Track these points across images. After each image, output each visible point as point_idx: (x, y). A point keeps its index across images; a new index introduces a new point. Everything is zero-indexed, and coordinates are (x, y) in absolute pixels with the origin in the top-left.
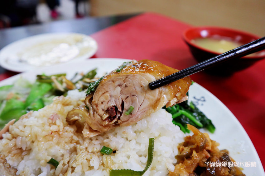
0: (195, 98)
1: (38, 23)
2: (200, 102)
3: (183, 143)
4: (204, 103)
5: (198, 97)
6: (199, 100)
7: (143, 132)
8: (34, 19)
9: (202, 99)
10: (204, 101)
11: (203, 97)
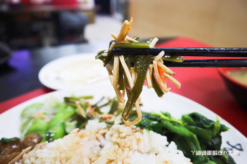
0: (228, 143)
6: (233, 147)
10: (241, 150)
11: (239, 145)
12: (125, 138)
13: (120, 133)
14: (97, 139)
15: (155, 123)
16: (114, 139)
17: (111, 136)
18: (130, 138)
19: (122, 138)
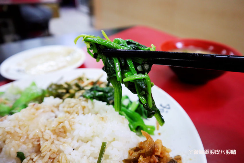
0: (161, 105)
1: (49, 35)
2: (165, 110)
3: (135, 148)
4: (169, 110)
5: (164, 105)
6: (164, 107)
7: (98, 136)
8: (46, 32)
9: (168, 107)
10: (169, 108)
11: (168, 105)
12: (73, 107)
13: (70, 104)
14: (52, 111)
15: (101, 93)
16: (65, 109)
17: (64, 107)
18: (77, 106)
19: (70, 107)
